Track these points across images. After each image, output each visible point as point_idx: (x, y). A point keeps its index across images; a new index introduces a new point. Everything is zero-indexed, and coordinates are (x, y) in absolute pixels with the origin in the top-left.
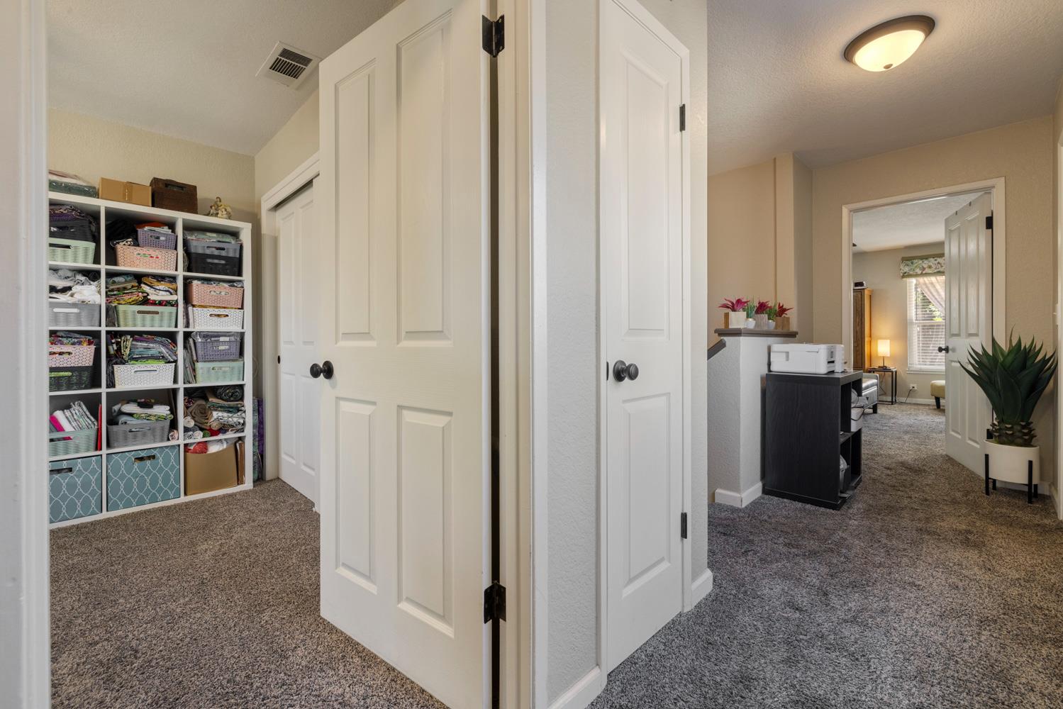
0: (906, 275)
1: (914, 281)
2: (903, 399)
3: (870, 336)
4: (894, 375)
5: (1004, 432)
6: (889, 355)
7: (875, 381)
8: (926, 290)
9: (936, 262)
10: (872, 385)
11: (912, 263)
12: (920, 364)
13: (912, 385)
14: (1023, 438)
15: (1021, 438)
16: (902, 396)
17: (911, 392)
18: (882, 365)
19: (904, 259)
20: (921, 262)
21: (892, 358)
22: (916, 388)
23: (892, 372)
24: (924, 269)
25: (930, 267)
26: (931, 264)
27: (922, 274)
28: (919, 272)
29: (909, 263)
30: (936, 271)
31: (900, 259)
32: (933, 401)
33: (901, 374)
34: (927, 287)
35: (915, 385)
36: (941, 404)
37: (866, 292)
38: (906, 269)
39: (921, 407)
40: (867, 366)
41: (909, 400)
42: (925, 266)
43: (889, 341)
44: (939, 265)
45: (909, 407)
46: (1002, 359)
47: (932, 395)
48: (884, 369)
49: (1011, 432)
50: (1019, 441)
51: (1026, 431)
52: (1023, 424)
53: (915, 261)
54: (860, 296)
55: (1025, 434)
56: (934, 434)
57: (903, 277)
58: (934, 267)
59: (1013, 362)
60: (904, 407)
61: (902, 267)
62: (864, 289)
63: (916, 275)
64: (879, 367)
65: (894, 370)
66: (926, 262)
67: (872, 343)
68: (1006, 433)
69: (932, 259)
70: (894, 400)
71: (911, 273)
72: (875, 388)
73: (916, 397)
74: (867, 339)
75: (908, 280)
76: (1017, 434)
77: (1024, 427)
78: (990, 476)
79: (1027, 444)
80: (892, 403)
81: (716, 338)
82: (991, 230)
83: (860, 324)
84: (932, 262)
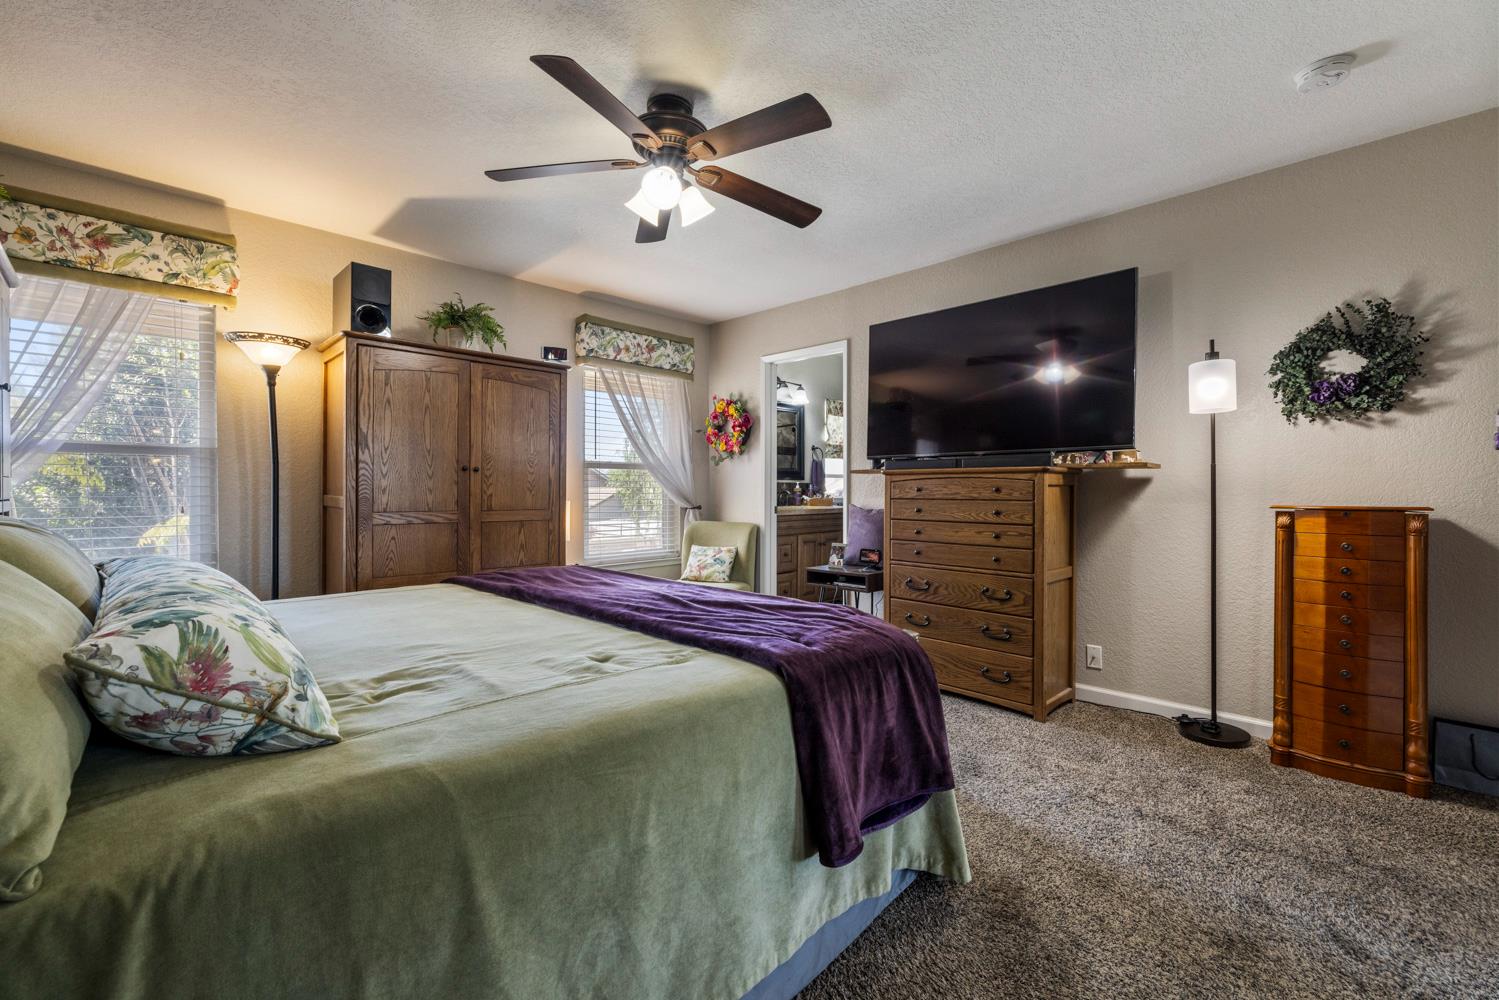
0: (590, 356)
9: (635, 342)
11: (602, 333)
19: (590, 320)
20: (615, 333)
24: (619, 350)
27: (614, 360)
28: (613, 354)
29: (596, 328)
38: (594, 343)
42: (622, 345)
57: (584, 359)
58: (633, 351)
63: (605, 361)
66: (622, 336)
69: (629, 334)
83: (556, 461)
84: (625, 340)
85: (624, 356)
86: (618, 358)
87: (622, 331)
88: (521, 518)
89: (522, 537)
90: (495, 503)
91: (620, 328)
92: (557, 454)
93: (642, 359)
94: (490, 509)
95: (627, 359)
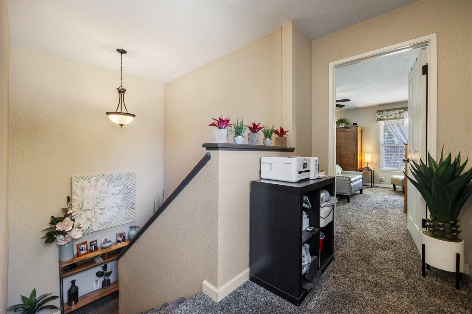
0: (379, 120)
1: (382, 123)
2: (377, 185)
3: (361, 152)
4: (373, 173)
5: (437, 227)
6: (370, 162)
7: (361, 176)
8: (389, 127)
9: (394, 113)
10: (359, 179)
11: (382, 113)
12: (386, 167)
13: (382, 177)
14: (452, 234)
15: (450, 233)
16: (377, 183)
17: (381, 181)
18: (367, 167)
19: (378, 111)
20: (386, 113)
21: (372, 162)
22: (384, 179)
23: (372, 171)
24: (388, 116)
25: (391, 115)
26: (391, 114)
27: (387, 119)
28: (386, 118)
29: (380, 113)
30: (394, 117)
31: (376, 111)
32: (392, 186)
33: (377, 172)
34: (390, 126)
35: (383, 178)
36: (396, 188)
37: (359, 129)
38: (379, 116)
39: (386, 189)
40: (359, 167)
41: (380, 185)
42: (389, 115)
43: (370, 154)
44: (396, 114)
45: (380, 189)
46: (435, 171)
47: (392, 183)
48: (368, 169)
49: (443, 229)
50: (449, 236)
51: (454, 229)
52: (452, 222)
53: (384, 112)
54: (355, 130)
55: (454, 231)
56: (391, 210)
57: (378, 120)
58: (393, 115)
59: (444, 173)
60: (377, 189)
61: (377, 116)
62: (357, 127)
63: (384, 120)
64: (366, 168)
65: (372, 170)
66: (389, 112)
67: (362, 155)
68: (438, 229)
69: (392, 111)
70: (372, 185)
71: (382, 118)
72: (361, 180)
73: (384, 184)
74: (359, 153)
75: (380, 122)
76: (448, 230)
77: (452, 225)
78: (426, 262)
79: (455, 239)
80: (372, 187)
81: (204, 152)
82: (426, 75)
83: (355, 145)
84: (392, 112)
85: (390, 117)
86: (388, 118)
87: (389, 111)
88: (347, 156)
89: (348, 160)
90: (342, 153)
91: (389, 110)
92: (356, 144)
93: (397, 117)
94: (341, 154)
95: (391, 118)
